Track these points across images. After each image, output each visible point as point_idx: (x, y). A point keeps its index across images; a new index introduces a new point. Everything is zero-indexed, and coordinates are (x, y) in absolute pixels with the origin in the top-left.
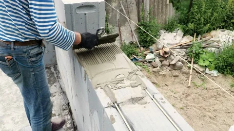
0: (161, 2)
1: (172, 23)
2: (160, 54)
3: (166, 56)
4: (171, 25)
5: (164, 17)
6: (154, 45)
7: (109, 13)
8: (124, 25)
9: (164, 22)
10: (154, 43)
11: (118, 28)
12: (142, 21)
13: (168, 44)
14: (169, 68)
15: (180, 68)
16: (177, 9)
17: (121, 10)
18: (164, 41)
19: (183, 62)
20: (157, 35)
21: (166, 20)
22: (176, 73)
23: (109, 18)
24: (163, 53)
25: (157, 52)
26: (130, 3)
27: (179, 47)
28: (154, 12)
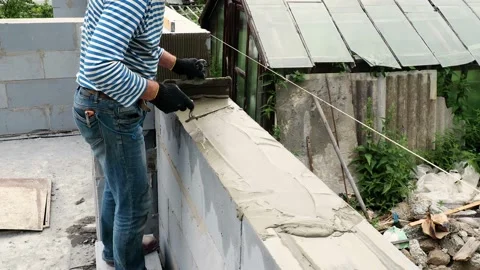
0: (416, 95)
1: (446, 146)
2: (421, 229)
3: (440, 236)
4: (445, 153)
5: (425, 132)
6: (403, 206)
7: (285, 122)
8: (322, 151)
9: (424, 145)
10: (401, 200)
11: (306, 157)
12: (369, 142)
13: (441, 203)
16: (458, 112)
17: (315, 116)
18: (428, 195)
20: (409, 179)
21: (428, 140)
23: (285, 133)
24: (431, 228)
25: (413, 224)
26: (336, 96)
27: (474, 212)
28: (398, 120)
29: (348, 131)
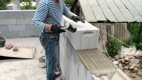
0: (122, 29)
1: (129, 41)
2: (122, 61)
3: (126, 63)
4: (128, 43)
5: (124, 38)
10: (117, 54)
13: (127, 55)
14: (129, 71)
15: (137, 72)
16: (132, 33)
18: (124, 53)
19: (137, 68)
20: (119, 49)
21: (124, 40)
22: (134, 75)
24: (124, 61)
25: (120, 60)
27: (135, 57)
28: (117, 35)
29: (105, 37)
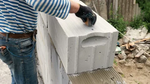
0: (128, 2)
1: (138, 21)
2: (126, 47)
3: (131, 50)
4: (137, 23)
5: (131, 16)
6: (121, 40)
9: (130, 20)
12: (111, 18)
13: (133, 39)
14: (134, 61)
15: (144, 61)
16: (143, 9)
18: (130, 37)
19: (146, 56)
20: (124, 31)
21: (132, 18)
22: (140, 65)
24: (129, 47)
25: (123, 46)
26: (101, 3)
27: (144, 42)
28: (122, 11)
